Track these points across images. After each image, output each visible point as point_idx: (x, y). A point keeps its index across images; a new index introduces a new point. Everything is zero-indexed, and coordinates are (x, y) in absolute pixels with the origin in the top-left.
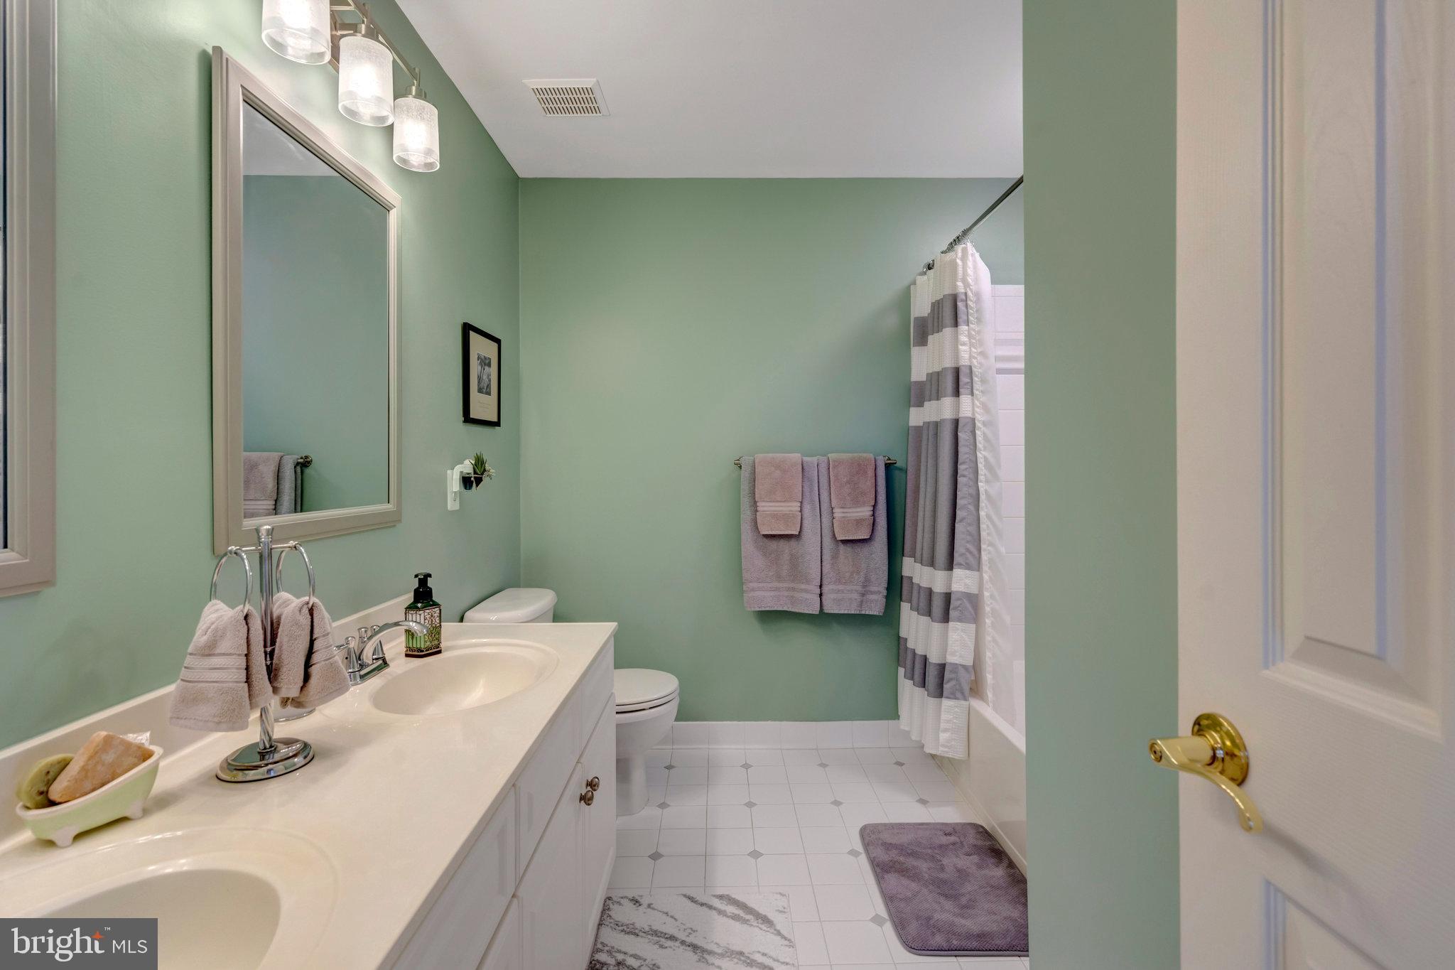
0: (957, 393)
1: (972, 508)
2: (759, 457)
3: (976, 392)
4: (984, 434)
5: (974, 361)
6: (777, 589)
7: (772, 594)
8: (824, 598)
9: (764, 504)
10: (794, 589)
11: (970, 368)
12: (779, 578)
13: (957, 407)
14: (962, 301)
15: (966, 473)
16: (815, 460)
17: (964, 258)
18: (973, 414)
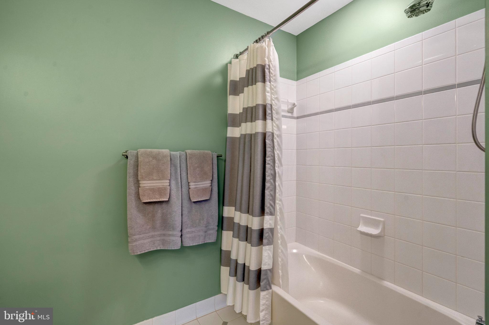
0: (265, 118)
1: (272, 181)
2: (141, 151)
3: (274, 119)
4: (278, 141)
5: (273, 102)
6: (153, 236)
7: (150, 240)
8: (183, 237)
9: (144, 182)
10: (164, 235)
11: (271, 105)
12: (154, 228)
13: (265, 126)
14: (267, 69)
15: (269, 162)
16: (178, 153)
17: (269, 46)
18: (273, 130)
